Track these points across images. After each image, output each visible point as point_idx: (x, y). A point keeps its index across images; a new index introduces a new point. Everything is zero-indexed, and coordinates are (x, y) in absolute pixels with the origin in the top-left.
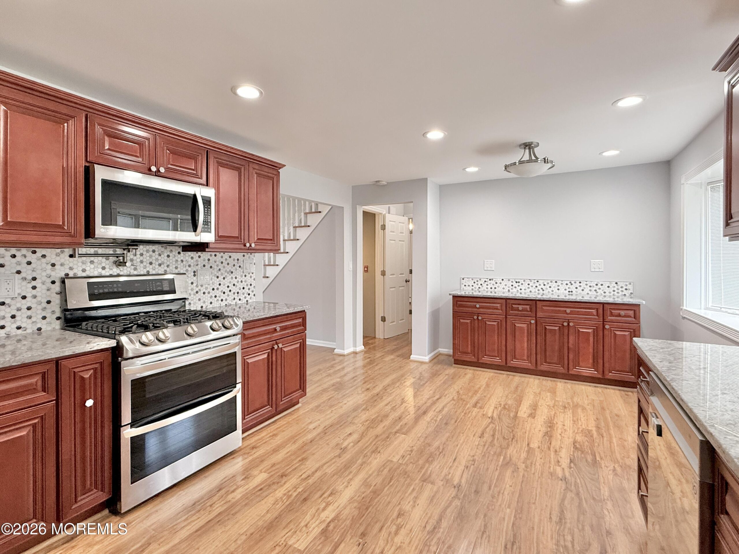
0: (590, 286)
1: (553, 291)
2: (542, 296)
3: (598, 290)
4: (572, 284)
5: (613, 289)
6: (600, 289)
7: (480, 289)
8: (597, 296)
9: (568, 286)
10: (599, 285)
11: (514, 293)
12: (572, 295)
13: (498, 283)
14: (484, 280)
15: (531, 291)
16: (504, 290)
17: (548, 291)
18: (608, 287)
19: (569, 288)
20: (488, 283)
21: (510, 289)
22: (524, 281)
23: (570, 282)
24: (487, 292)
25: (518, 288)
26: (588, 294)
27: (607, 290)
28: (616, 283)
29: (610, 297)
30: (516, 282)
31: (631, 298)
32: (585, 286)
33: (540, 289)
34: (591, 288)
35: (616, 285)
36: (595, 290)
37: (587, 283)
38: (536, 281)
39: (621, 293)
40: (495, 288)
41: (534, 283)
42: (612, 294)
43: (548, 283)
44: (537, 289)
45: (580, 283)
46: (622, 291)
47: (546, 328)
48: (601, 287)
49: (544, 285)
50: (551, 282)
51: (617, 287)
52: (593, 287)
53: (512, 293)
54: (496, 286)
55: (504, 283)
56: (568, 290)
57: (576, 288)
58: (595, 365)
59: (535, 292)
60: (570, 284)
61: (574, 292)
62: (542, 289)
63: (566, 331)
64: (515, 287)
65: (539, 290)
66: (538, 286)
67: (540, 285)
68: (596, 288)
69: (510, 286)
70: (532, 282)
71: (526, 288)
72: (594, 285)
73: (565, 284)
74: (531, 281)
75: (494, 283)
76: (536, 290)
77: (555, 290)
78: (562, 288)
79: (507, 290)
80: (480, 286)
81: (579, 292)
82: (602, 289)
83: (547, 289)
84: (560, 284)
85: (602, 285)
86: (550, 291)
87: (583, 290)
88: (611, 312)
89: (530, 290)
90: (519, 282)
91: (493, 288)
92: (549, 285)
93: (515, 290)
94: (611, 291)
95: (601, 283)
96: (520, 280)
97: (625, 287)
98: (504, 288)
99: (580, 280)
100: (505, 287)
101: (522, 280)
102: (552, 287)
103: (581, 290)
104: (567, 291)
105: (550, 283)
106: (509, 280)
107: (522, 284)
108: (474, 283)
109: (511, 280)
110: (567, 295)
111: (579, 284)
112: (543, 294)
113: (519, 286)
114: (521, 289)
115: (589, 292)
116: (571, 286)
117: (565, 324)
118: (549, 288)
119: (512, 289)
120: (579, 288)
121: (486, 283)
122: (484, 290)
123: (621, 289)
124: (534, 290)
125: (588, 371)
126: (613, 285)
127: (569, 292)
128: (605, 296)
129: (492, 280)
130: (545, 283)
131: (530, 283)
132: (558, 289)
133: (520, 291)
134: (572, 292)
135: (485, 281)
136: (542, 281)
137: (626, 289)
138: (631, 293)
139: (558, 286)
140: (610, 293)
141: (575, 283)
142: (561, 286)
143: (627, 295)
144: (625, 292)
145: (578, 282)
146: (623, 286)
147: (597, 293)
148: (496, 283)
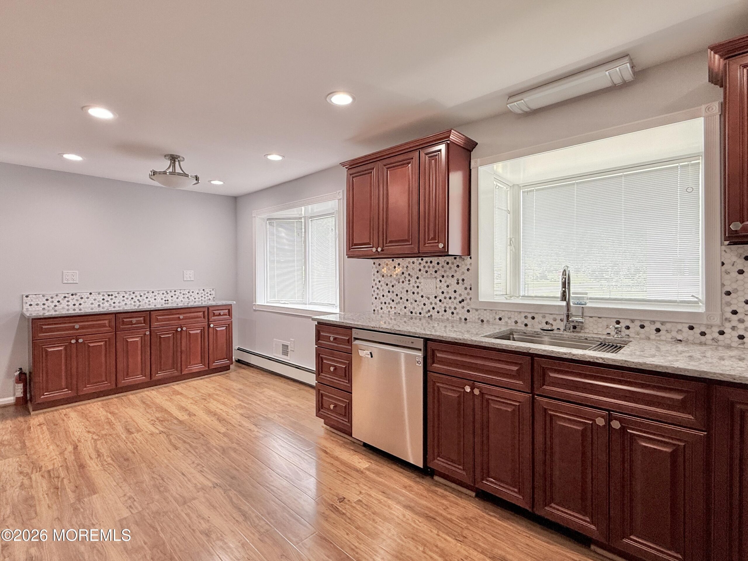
0: (184, 294)
1: (149, 301)
2: (138, 307)
3: (190, 297)
4: (168, 293)
5: (201, 295)
6: (191, 296)
7: (56, 308)
8: (189, 302)
9: (164, 295)
10: (191, 292)
11: (106, 308)
12: (168, 303)
13: (85, 298)
14: (64, 295)
15: (126, 304)
16: (93, 306)
17: (144, 301)
18: (198, 293)
19: (165, 297)
20: (69, 299)
21: (101, 304)
22: (118, 293)
23: (166, 292)
24: (68, 310)
25: (111, 302)
26: (182, 301)
27: (197, 296)
28: (204, 290)
29: (199, 302)
30: (109, 295)
31: (214, 301)
32: (179, 294)
33: (136, 300)
34: (185, 296)
35: (203, 291)
36: (188, 297)
37: (181, 291)
38: (131, 293)
39: (207, 298)
40: (80, 304)
41: (130, 294)
42: (200, 299)
43: (145, 294)
44: (133, 300)
45: (175, 291)
46: (208, 296)
47: (160, 337)
48: (192, 294)
49: (141, 296)
50: (148, 292)
51: (204, 293)
52: (186, 294)
53: (103, 308)
54: (82, 301)
55: (92, 297)
56: (164, 299)
57: (172, 297)
58: (202, 362)
59: (131, 304)
60: (166, 293)
61: (170, 300)
62: (138, 300)
63: (179, 336)
64: (108, 301)
65: (135, 302)
66: (134, 298)
67: (136, 296)
68: (188, 295)
69: (101, 300)
70: (127, 295)
71: (121, 301)
72: (187, 293)
73: (161, 294)
74: (126, 293)
75: (79, 298)
76: (132, 302)
77: (152, 300)
78: (158, 298)
79: (97, 305)
80: (57, 304)
81: (174, 300)
82: (193, 296)
83: (143, 300)
84: (156, 294)
85: (193, 292)
86: (147, 302)
87: (177, 298)
88: (214, 313)
89: (125, 302)
90: (112, 295)
91: (77, 304)
92: (146, 296)
93: (107, 304)
94: (200, 297)
95: (192, 291)
96: (113, 293)
97: (210, 293)
98: (92, 304)
99: (175, 289)
100: (93, 302)
101: (116, 293)
102: (149, 298)
103: (176, 298)
104: (163, 301)
105: (147, 294)
106: (99, 294)
107: (116, 297)
108: (47, 300)
109: (102, 294)
110: (163, 304)
111: (174, 293)
112: (140, 305)
113: (112, 299)
114: (114, 303)
115: (183, 299)
116: (167, 296)
117: (179, 329)
118: (146, 299)
119: (103, 303)
120: (174, 296)
121: (67, 299)
122: (63, 308)
123: (207, 295)
124: (130, 302)
125: (197, 367)
126: (201, 292)
127: (165, 301)
128: (195, 302)
129: (76, 294)
130: (142, 294)
131: (124, 295)
132: (155, 299)
133: (113, 305)
134: (168, 300)
135: (65, 297)
136: (139, 292)
137: (210, 294)
138: (214, 297)
139: (155, 296)
140: (199, 298)
141: (171, 292)
142: (157, 295)
143: (211, 299)
144: (210, 297)
145: (173, 291)
146: (208, 292)
147: (189, 299)
148: (82, 298)
